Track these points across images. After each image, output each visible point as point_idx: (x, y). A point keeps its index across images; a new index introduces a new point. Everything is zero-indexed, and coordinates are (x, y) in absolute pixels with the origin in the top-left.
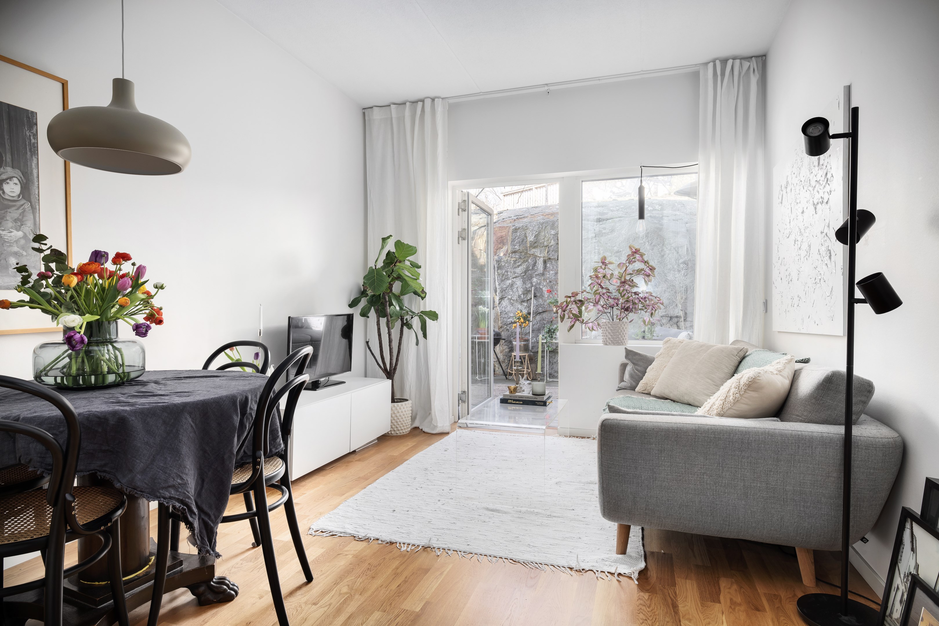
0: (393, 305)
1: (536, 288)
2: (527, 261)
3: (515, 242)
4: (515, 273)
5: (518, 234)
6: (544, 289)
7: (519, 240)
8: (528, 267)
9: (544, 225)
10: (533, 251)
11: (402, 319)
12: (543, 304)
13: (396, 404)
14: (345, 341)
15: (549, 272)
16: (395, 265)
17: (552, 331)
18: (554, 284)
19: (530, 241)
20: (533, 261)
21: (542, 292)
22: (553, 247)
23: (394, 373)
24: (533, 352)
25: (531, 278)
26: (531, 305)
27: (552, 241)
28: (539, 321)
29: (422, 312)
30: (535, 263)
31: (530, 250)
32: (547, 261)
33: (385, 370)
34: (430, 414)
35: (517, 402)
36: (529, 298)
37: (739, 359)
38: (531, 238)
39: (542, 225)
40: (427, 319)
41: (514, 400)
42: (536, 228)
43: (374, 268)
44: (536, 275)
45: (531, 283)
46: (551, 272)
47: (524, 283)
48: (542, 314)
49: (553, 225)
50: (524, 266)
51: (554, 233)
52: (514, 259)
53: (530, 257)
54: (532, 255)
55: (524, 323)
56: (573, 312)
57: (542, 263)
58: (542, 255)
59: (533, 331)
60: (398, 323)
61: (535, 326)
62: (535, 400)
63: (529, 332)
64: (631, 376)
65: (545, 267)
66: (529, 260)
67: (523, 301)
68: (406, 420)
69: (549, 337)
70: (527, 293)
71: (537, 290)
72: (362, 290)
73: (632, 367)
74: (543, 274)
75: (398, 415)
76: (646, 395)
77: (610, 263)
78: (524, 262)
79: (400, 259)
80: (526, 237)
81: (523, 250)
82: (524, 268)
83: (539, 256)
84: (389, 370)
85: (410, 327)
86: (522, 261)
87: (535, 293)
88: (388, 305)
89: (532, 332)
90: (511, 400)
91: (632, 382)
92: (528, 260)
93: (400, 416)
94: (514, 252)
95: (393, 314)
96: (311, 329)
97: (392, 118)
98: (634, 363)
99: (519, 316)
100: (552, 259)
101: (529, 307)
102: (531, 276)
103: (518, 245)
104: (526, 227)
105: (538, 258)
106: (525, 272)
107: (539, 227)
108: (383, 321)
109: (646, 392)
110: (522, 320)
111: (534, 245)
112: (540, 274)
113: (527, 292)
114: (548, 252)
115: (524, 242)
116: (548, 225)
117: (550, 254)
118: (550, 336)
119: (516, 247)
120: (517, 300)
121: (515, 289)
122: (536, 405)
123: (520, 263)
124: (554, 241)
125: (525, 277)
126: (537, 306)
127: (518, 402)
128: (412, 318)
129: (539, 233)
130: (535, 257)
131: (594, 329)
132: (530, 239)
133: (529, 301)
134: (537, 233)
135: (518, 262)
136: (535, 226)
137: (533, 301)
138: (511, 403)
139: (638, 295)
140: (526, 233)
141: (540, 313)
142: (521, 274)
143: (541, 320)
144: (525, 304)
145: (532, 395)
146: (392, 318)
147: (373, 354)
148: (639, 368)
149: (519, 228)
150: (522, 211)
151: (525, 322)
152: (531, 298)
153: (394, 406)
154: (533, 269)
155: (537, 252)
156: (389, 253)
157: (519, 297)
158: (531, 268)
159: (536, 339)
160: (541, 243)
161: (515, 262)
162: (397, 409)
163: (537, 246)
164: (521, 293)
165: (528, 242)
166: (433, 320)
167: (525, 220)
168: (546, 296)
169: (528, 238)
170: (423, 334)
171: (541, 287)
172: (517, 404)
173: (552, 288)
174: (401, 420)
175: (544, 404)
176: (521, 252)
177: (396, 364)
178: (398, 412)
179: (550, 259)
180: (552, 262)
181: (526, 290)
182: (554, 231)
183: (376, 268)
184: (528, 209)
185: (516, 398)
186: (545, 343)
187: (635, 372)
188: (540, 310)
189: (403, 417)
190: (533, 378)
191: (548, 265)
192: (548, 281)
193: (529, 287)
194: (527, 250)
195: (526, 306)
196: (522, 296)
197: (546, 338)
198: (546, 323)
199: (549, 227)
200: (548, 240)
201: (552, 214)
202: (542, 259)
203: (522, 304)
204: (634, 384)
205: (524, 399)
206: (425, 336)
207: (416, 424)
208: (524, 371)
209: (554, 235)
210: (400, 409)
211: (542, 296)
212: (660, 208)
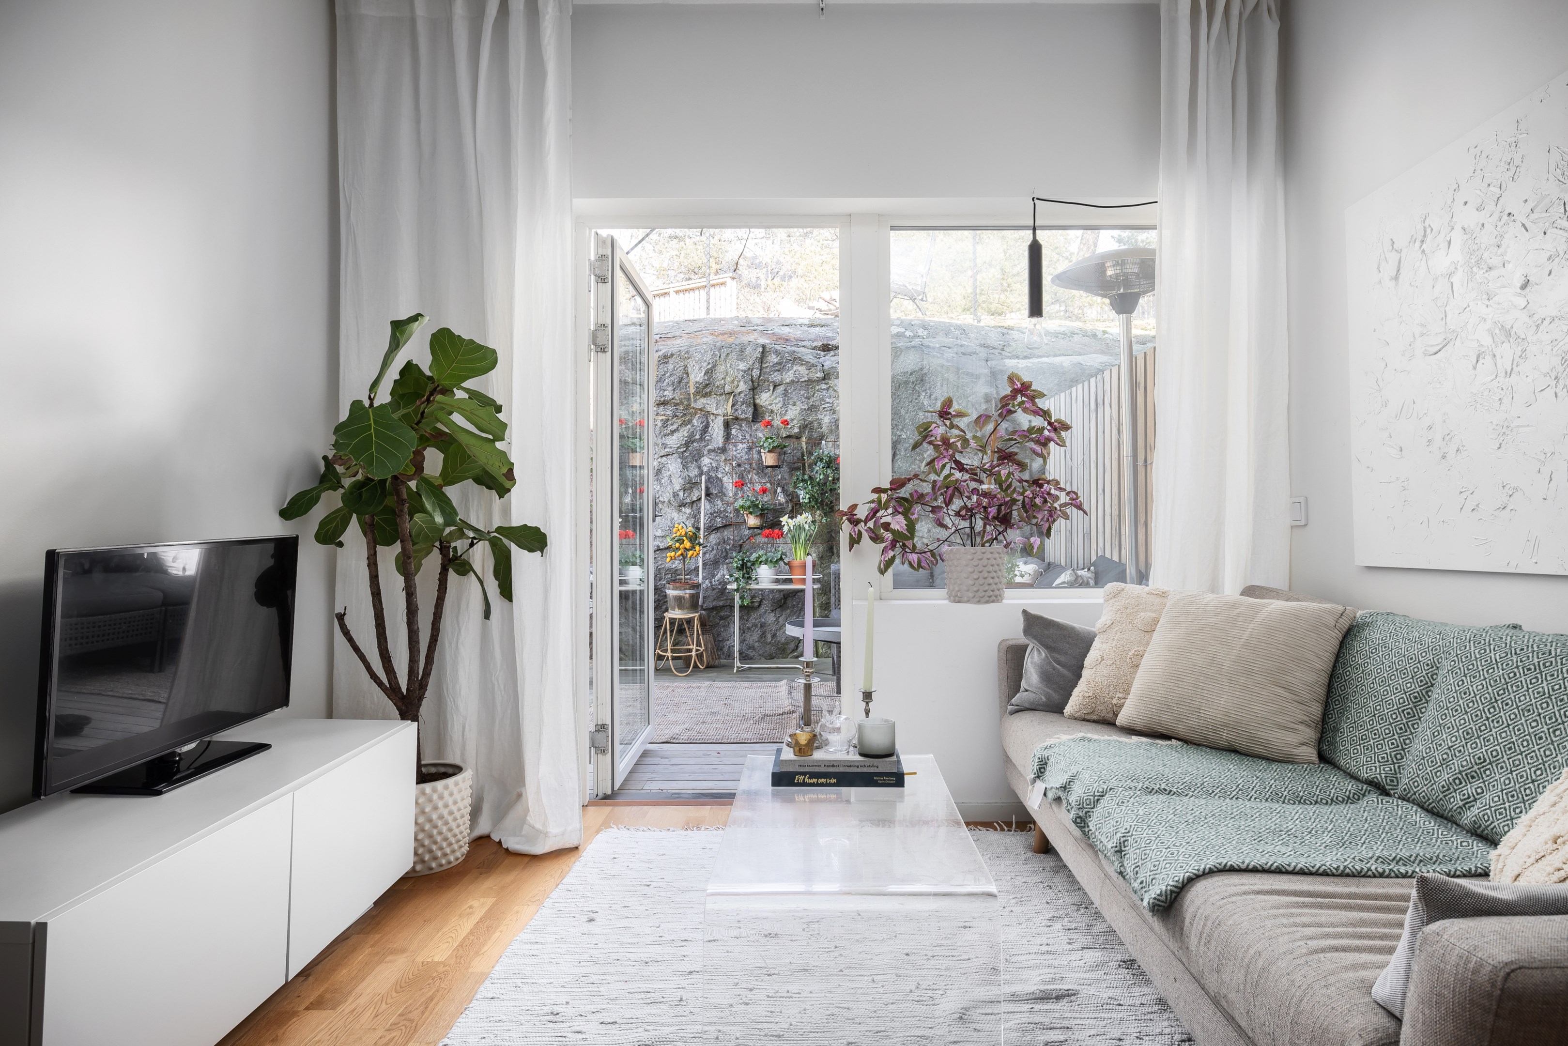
0: (424, 511)
1: (709, 479)
2: (690, 422)
3: (665, 384)
4: (665, 446)
5: (671, 367)
6: (725, 480)
7: (672, 379)
8: (692, 435)
9: (725, 351)
10: (701, 402)
11: (444, 550)
12: (725, 511)
13: (428, 787)
14: (266, 615)
15: (736, 446)
16: (428, 400)
17: (749, 564)
18: (745, 469)
19: (696, 382)
20: (702, 423)
21: (722, 485)
22: (742, 395)
23: (421, 698)
24: (704, 610)
25: (697, 456)
26: (699, 513)
27: (742, 383)
28: (715, 544)
29: (499, 530)
30: (707, 426)
31: (695, 401)
32: (731, 423)
33: (392, 691)
34: (520, 796)
35: (820, 781)
36: (695, 499)
37: (1340, 636)
38: (697, 376)
39: (720, 350)
40: (514, 548)
41: (813, 775)
42: (708, 357)
43: (367, 403)
44: (710, 451)
45: (699, 467)
46: (740, 446)
47: (685, 467)
48: (721, 530)
49: (742, 351)
50: (684, 432)
51: (744, 368)
52: (664, 418)
53: (696, 414)
54: (701, 410)
55: (691, 550)
56: (892, 526)
57: (722, 428)
58: (720, 412)
59: (704, 564)
60: (433, 561)
61: (707, 555)
62: (872, 770)
63: (697, 569)
64: (1047, 677)
65: (728, 436)
66: (695, 422)
67: (683, 505)
68: (458, 826)
69: (743, 577)
70: (691, 489)
71: (711, 482)
72: (323, 469)
73: (1047, 657)
74: (723, 450)
75: (434, 816)
76: (1094, 725)
77: (960, 415)
78: (683, 424)
79: (446, 383)
80: (687, 373)
81: (681, 400)
82: (684, 436)
83: (715, 412)
84: (404, 691)
85: (464, 568)
86: (679, 422)
87: (707, 488)
88: (406, 510)
89: (704, 569)
90: (804, 774)
91: (1051, 692)
92: (692, 420)
93: (441, 817)
94: (664, 403)
95: (418, 535)
96: (165, 572)
97: (413, 21)
98: (1047, 647)
99: (680, 535)
100: (742, 420)
101: (696, 516)
102: (698, 454)
103: (671, 388)
104: (687, 352)
105: (712, 417)
106: (687, 445)
107: (714, 355)
108: (388, 555)
109: (1095, 717)
110: (687, 544)
111: (705, 390)
112: (718, 448)
113: (691, 485)
114: (733, 405)
115: (682, 384)
116: (731, 352)
117: (737, 410)
118: (746, 575)
119: (666, 393)
120: (669, 501)
121: (666, 479)
122: (876, 784)
123: (675, 427)
124: (745, 383)
125: (686, 454)
126: (713, 515)
127: (823, 780)
128: (472, 545)
129: (714, 366)
130: (707, 414)
131: (923, 564)
132: (695, 377)
133: (695, 505)
134: (710, 366)
135: (672, 425)
136: (705, 352)
137: (704, 505)
138: (804, 784)
139: (1041, 486)
140: (686, 366)
141: (717, 529)
142: (678, 448)
143: (719, 544)
144: (688, 511)
145: (858, 758)
146: (416, 547)
147: (356, 649)
148: (1062, 658)
149: (672, 355)
150: (666, 327)
151: (693, 548)
152: (700, 499)
153: (423, 793)
154: (702, 439)
155: (710, 404)
156: (409, 369)
157: (674, 496)
158: (698, 437)
159: (711, 582)
160: (718, 387)
161: (665, 423)
162: (430, 800)
163: (710, 392)
164: (678, 488)
165: (691, 384)
166: (531, 550)
167: (678, 341)
168: (731, 495)
169: (692, 377)
170: (500, 586)
171: (720, 476)
172: (822, 785)
173: (743, 477)
174: (444, 829)
175: (897, 779)
176: (676, 405)
177: (427, 673)
178: (436, 808)
179: (737, 419)
180: (741, 426)
181: (690, 482)
182: (745, 364)
183: (371, 405)
184: (677, 323)
185: (817, 770)
186: (735, 590)
187: (1055, 669)
188: (719, 522)
189: (450, 819)
190: (708, 663)
191: (734, 432)
192: (734, 463)
193: (696, 476)
194: (689, 399)
195: (690, 514)
196: (681, 494)
197: (737, 580)
198: (730, 549)
199: (733, 356)
200: (733, 382)
201: (731, 333)
202: (720, 421)
203: (680, 511)
204: (1056, 697)
205: (841, 769)
206: (506, 592)
207: (483, 828)
208: (690, 650)
209: (745, 371)
210: (441, 797)
211: (722, 494)
212: (925, 333)
